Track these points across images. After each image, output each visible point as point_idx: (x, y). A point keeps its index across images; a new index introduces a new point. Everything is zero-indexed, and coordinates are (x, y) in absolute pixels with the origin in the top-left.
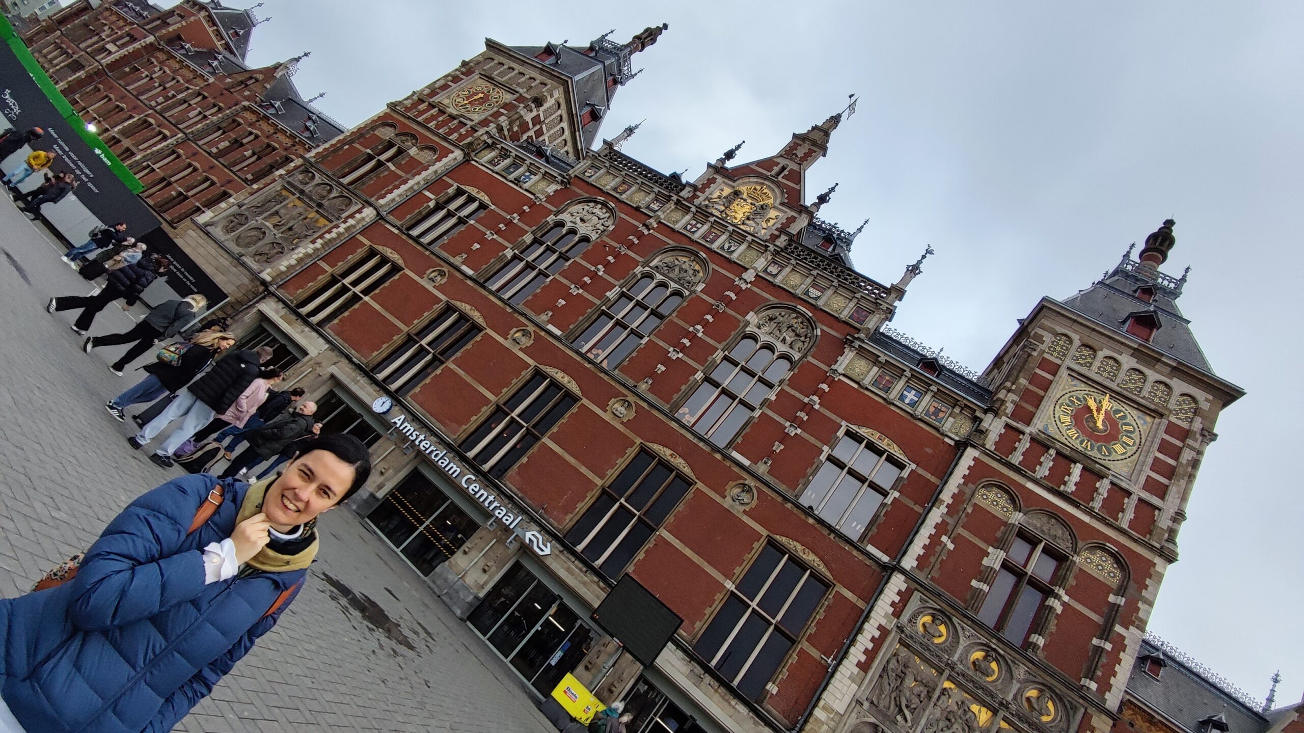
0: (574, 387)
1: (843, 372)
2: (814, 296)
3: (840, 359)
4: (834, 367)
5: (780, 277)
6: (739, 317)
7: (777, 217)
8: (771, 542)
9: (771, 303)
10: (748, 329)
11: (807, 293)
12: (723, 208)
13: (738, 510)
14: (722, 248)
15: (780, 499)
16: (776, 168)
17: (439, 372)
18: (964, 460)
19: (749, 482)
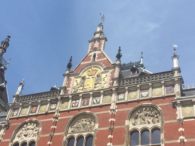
1: (183, 117)
2: (146, 95)
3: (177, 113)
4: (178, 118)
5: (126, 98)
6: (122, 127)
7: (106, 76)
9: (131, 111)
10: (130, 129)
11: (142, 96)
12: (82, 88)
14: (94, 103)
16: (92, 58)
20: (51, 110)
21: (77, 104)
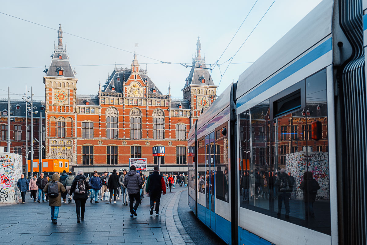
0: (139, 145)
4: (169, 116)
5: (152, 104)
7: (142, 90)
8: (177, 147)
9: (154, 110)
10: (154, 117)
12: (132, 94)
13: (171, 146)
14: (139, 104)
15: (175, 141)
16: (134, 77)
17: (118, 157)
18: (192, 120)
19: (170, 141)
20: (120, 103)
21: (132, 103)
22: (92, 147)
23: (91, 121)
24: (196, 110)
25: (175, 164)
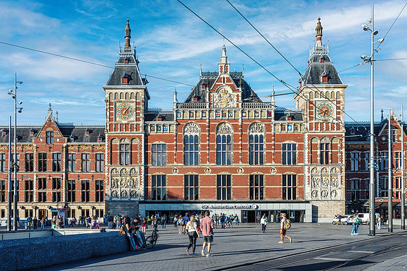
0: (228, 173)
2: (257, 116)
3: (272, 129)
5: (247, 116)
6: (246, 133)
7: (234, 97)
8: (283, 175)
9: (250, 124)
10: (250, 134)
11: (255, 116)
12: (220, 104)
13: (274, 174)
14: (229, 117)
15: (280, 167)
16: (222, 80)
17: (199, 190)
18: (306, 136)
19: (273, 167)
20: (203, 116)
21: (219, 115)
22: (164, 176)
23: (163, 143)
24: (312, 122)
25: (280, 199)
